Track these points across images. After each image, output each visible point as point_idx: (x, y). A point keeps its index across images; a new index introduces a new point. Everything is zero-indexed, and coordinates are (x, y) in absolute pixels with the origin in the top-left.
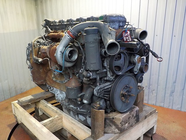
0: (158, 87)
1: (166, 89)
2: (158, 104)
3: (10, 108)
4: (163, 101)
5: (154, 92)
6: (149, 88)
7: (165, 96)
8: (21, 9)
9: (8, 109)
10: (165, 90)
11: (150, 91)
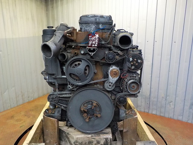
0: (177, 98)
1: (186, 101)
2: (175, 118)
3: (16, 117)
4: (182, 114)
5: (171, 103)
6: (166, 100)
7: (183, 109)
8: (31, 14)
9: (14, 118)
10: (183, 102)
11: (167, 102)
